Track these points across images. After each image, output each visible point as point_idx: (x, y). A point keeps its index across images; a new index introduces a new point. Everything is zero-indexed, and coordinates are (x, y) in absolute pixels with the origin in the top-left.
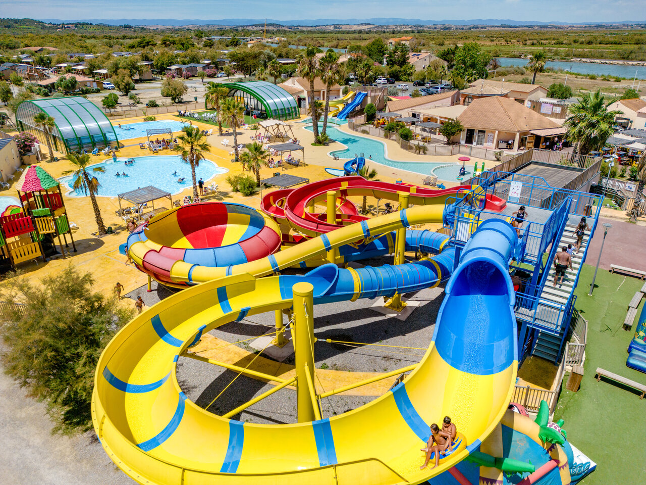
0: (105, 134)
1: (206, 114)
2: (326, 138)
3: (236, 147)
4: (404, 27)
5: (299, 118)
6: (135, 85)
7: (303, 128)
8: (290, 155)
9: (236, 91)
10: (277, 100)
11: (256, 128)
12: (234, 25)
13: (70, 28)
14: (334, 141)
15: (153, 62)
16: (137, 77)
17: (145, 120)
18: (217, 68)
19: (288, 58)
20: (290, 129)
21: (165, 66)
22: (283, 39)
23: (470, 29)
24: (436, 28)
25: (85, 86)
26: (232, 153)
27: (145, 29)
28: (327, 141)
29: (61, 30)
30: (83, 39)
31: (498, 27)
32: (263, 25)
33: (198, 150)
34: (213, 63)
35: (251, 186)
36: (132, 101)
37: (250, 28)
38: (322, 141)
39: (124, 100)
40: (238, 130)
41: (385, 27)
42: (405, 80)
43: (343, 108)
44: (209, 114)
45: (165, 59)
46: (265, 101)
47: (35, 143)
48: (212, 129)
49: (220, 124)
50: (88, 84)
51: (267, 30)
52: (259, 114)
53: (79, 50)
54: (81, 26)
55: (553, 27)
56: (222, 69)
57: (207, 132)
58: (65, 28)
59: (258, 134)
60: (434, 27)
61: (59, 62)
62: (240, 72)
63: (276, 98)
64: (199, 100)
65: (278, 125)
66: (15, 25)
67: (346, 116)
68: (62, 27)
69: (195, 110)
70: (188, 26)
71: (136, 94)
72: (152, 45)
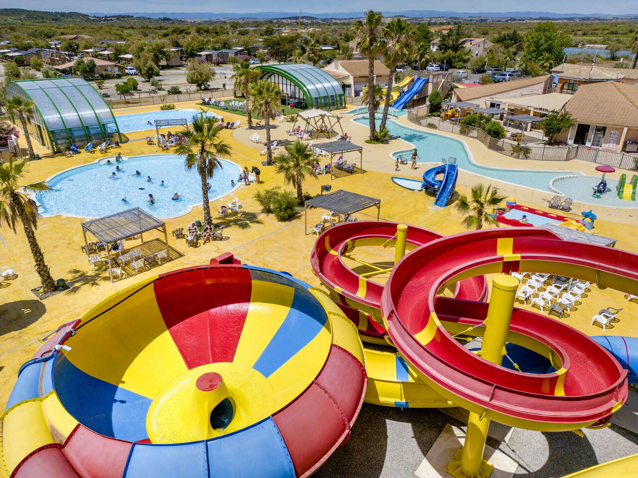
0: (104, 125)
1: (234, 101)
2: (386, 135)
3: (269, 144)
4: (439, 19)
5: (345, 108)
6: (160, 71)
7: (352, 120)
8: (341, 158)
9: (270, 76)
10: (319, 86)
11: (293, 120)
12: (269, 18)
13: (112, 20)
14: (395, 138)
15: (183, 48)
16: (163, 63)
17: (162, 109)
18: (249, 54)
19: (326, 44)
20: (338, 121)
21: (195, 52)
22: (317, 29)
23: (507, 21)
24: (471, 20)
25: (106, 70)
26: (263, 152)
27: (183, 22)
28: (387, 138)
29: (104, 22)
30: (121, 29)
31: (536, 19)
32: (297, 18)
33: (211, 153)
34: (246, 49)
35: (290, 206)
36: (153, 88)
37: (284, 21)
38: (379, 137)
39: (144, 86)
40: (272, 122)
41: (420, 20)
42: (460, 66)
43: (398, 97)
44: (238, 102)
45: (196, 45)
46: (305, 86)
47: (13, 137)
48: (240, 120)
49: (250, 114)
50: (109, 69)
51: (301, 23)
52: (297, 103)
53: (112, 38)
54: (122, 19)
55: (595, 19)
56: (255, 56)
57: (233, 124)
58: (108, 21)
59: (296, 127)
60: (469, 19)
61: (86, 48)
62: (274, 59)
63: (318, 84)
64: (227, 87)
65: (323, 116)
66: (62, 18)
67: (402, 106)
68: (105, 20)
69: (222, 98)
70: (224, 20)
71: (159, 80)
72: (186, 33)
